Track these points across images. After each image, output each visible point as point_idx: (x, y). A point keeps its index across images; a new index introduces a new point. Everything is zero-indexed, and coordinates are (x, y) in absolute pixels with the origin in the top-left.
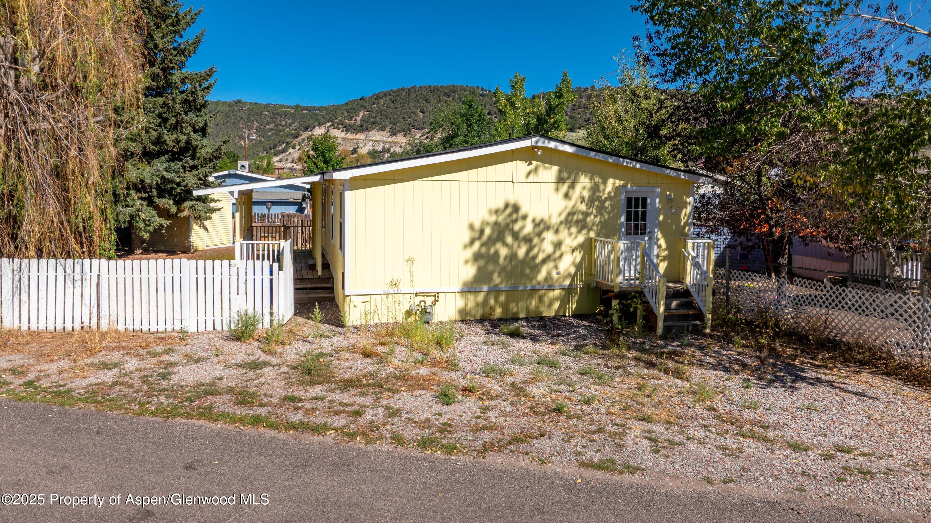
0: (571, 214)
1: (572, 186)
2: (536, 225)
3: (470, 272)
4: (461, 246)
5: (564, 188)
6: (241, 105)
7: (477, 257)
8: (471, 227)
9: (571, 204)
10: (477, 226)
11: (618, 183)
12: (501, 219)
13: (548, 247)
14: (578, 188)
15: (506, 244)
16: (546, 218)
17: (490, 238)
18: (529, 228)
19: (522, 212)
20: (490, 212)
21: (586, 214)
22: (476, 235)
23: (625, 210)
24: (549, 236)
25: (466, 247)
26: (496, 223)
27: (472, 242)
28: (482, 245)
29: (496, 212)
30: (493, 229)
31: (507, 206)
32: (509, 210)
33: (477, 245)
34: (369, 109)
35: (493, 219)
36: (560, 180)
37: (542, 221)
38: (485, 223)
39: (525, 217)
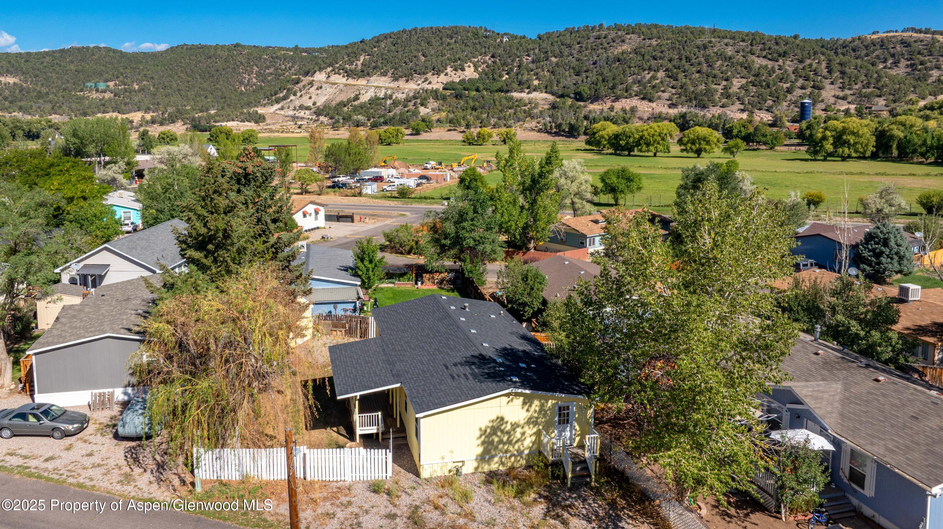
0: (530, 418)
1: (530, 406)
2: (512, 425)
3: (480, 450)
4: (475, 438)
5: (526, 407)
6: (240, 48)
7: (483, 443)
8: (481, 429)
9: (530, 414)
10: (483, 428)
11: (554, 402)
12: (495, 424)
13: (518, 435)
14: (533, 406)
15: (498, 436)
16: (517, 421)
17: (489, 433)
18: (509, 427)
19: (506, 420)
20: (490, 421)
21: (537, 418)
22: (483, 433)
23: (558, 413)
24: (519, 430)
25: (478, 439)
26: (492, 426)
27: (481, 436)
28: (486, 437)
29: (493, 421)
30: (491, 430)
31: (498, 418)
32: (499, 420)
33: (483, 437)
34: (370, 53)
35: (491, 424)
36: (524, 403)
37: (515, 423)
38: (487, 427)
39: (507, 422)
